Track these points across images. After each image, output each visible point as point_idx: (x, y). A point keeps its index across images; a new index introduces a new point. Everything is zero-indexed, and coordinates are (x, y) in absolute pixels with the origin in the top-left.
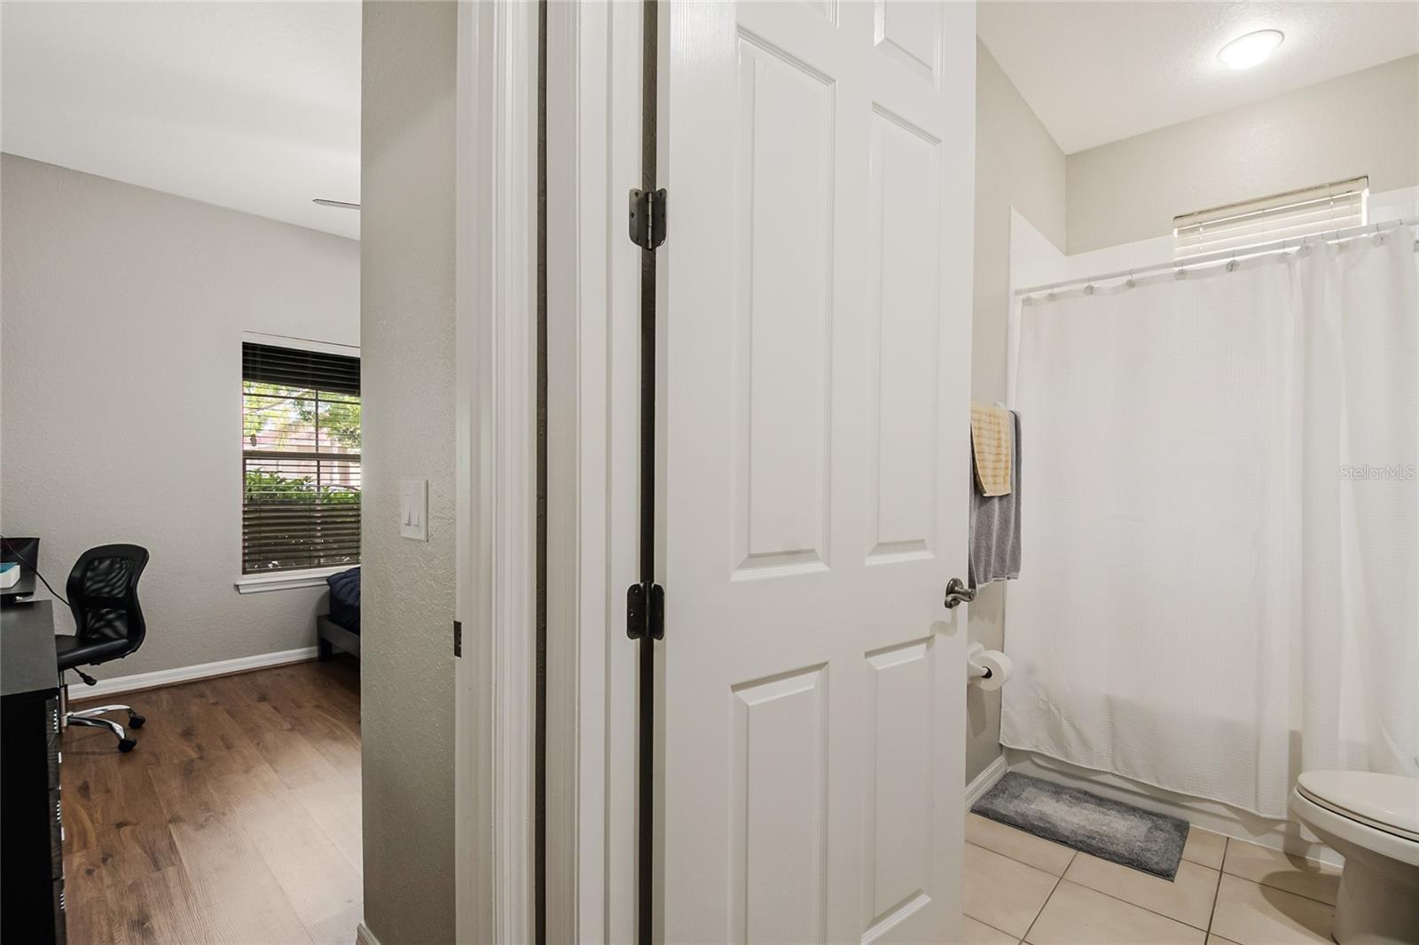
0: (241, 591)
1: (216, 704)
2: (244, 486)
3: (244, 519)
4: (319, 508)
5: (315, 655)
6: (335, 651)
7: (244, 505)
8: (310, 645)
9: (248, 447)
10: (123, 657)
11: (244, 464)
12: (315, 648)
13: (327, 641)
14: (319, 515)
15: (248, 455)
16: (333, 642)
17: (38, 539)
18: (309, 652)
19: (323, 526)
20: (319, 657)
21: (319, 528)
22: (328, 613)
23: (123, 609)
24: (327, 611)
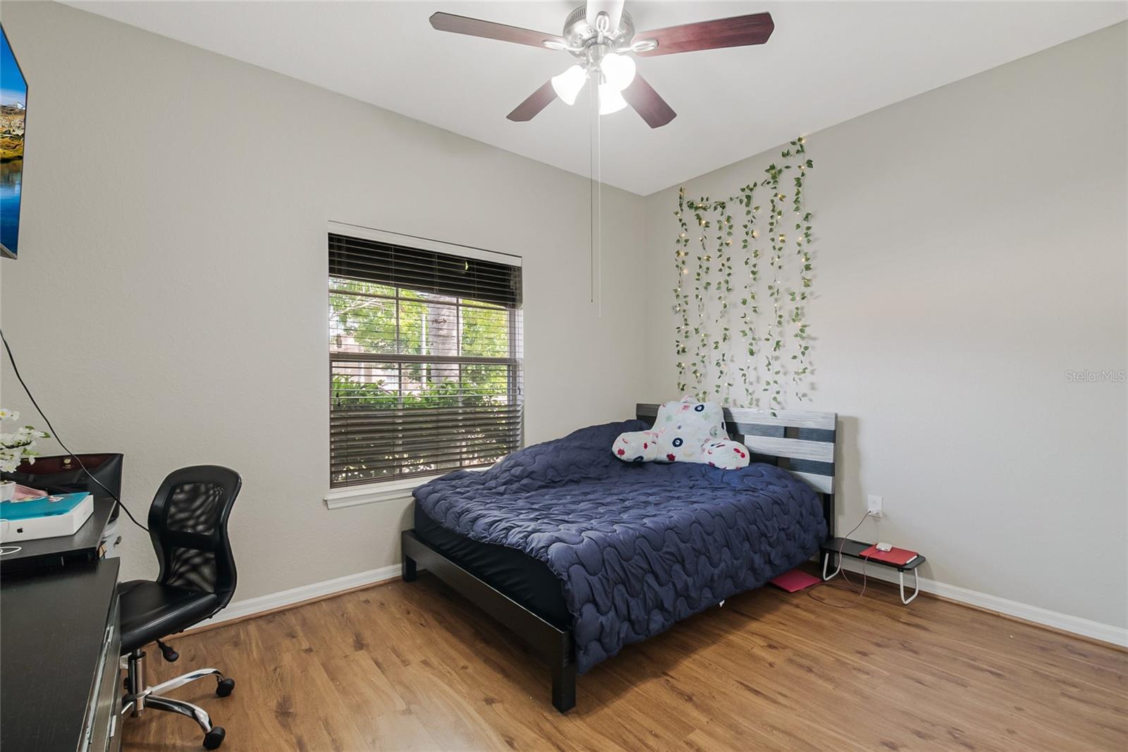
0: (329, 507)
1: (310, 650)
2: (331, 391)
3: (332, 427)
4: (400, 414)
5: (399, 573)
6: (419, 568)
7: (331, 412)
8: (394, 563)
9: (334, 349)
10: (211, 617)
11: (331, 367)
12: (400, 566)
13: (412, 560)
14: (401, 421)
15: (335, 357)
16: (416, 560)
17: (122, 456)
18: (394, 571)
19: (405, 433)
20: (403, 575)
21: (400, 435)
22: (413, 527)
23: (210, 551)
24: (410, 525)
